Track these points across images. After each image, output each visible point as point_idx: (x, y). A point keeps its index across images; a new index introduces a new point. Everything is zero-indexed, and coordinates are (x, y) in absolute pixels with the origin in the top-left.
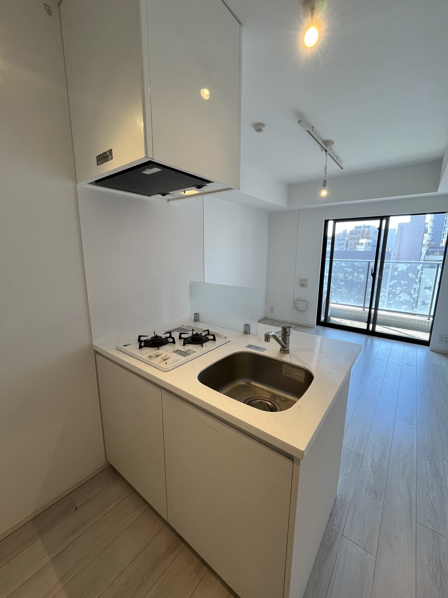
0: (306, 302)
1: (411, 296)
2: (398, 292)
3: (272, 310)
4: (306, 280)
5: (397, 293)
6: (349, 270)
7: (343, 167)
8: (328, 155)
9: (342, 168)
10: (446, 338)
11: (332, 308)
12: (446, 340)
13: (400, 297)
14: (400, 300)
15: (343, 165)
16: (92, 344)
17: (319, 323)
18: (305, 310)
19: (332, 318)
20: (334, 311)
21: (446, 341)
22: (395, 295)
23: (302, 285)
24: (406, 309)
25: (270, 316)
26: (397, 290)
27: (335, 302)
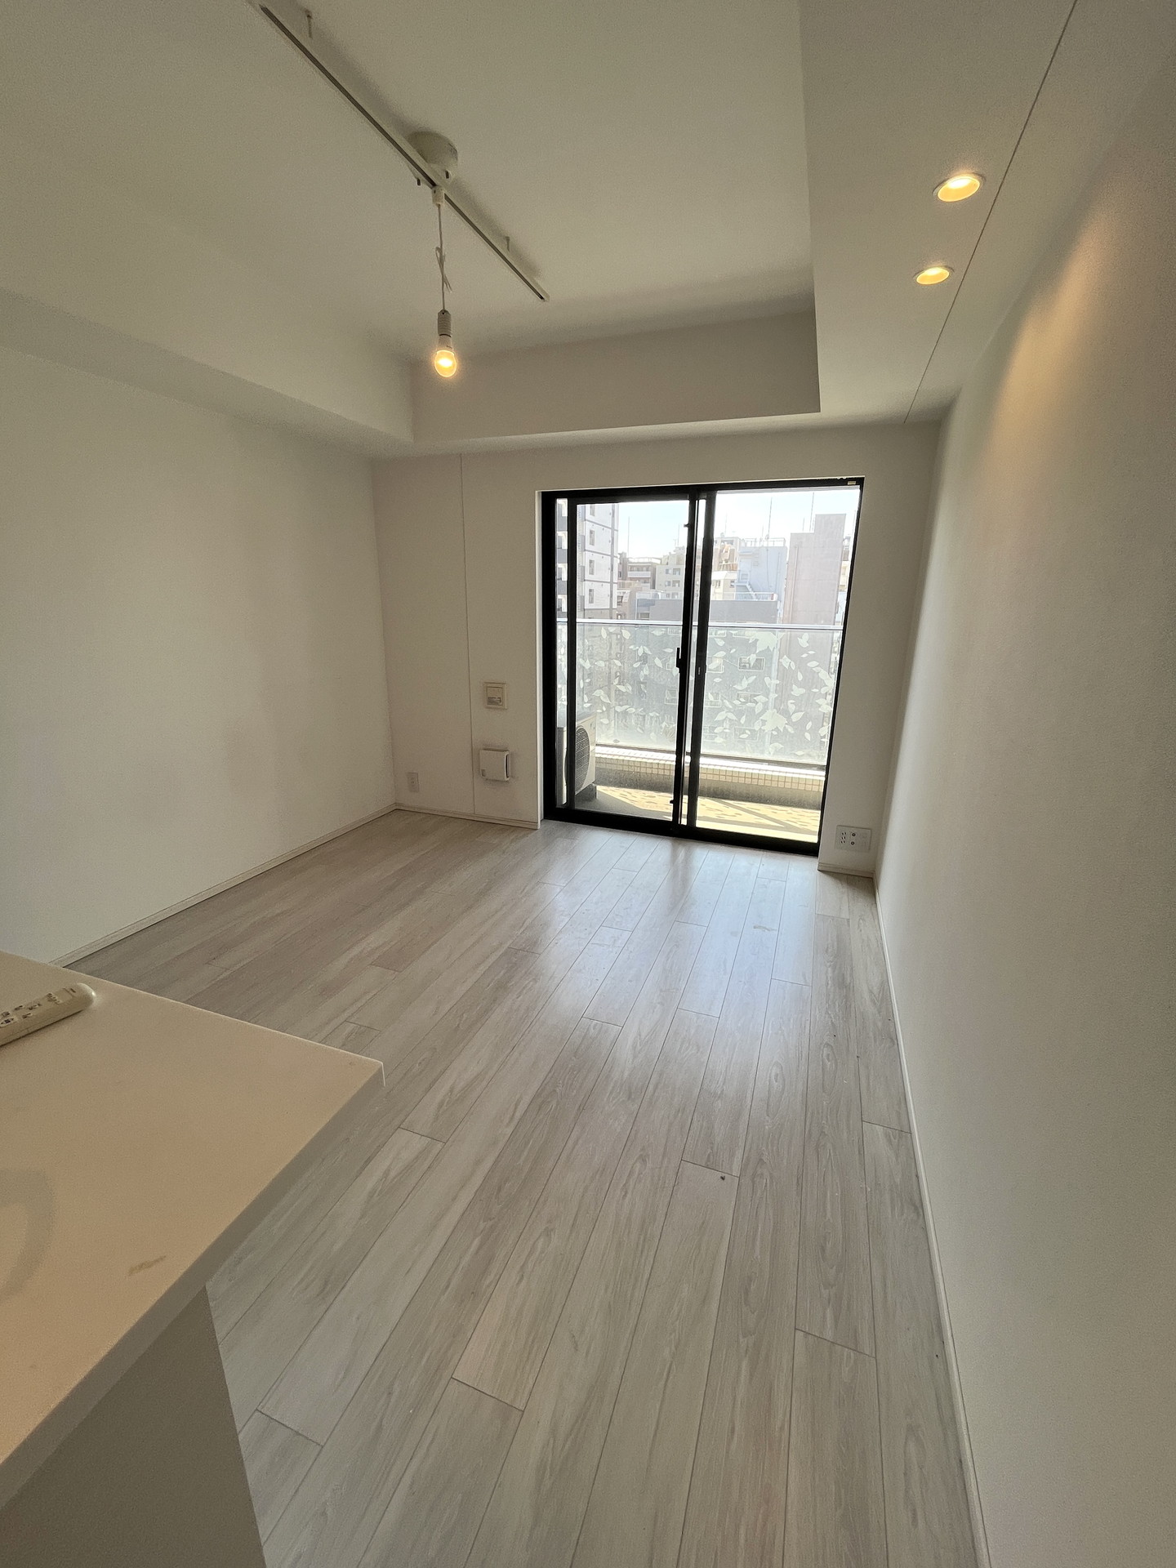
0: (507, 753)
1: (789, 717)
2: (759, 708)
3: (413, 785)
4: (500, 686)
5: (757, 711)
7: (544, 292)
8: (444, 205)
9: (542, 298)
10: (854, 835)
11: (599, 760)
12: (853, 839)
13: (764, 722)
14: (764, 730)
15: (542, 284)
17: (553, 811)
18: (506, 779)
19: (599, 788)
20: (603, 766)
21: (853, 843)
22: (753, 716)
23: (491, 701)
24: (777, 752)
25: (410, 800)
26: (757, 703)
27: (611, 742)
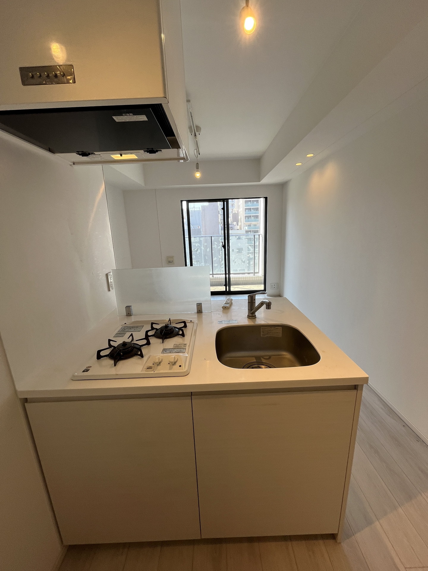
4: (172, 257)
6: (197, 245)
9: (199, 154)
16: (15, 391)
21: (274, 287)
